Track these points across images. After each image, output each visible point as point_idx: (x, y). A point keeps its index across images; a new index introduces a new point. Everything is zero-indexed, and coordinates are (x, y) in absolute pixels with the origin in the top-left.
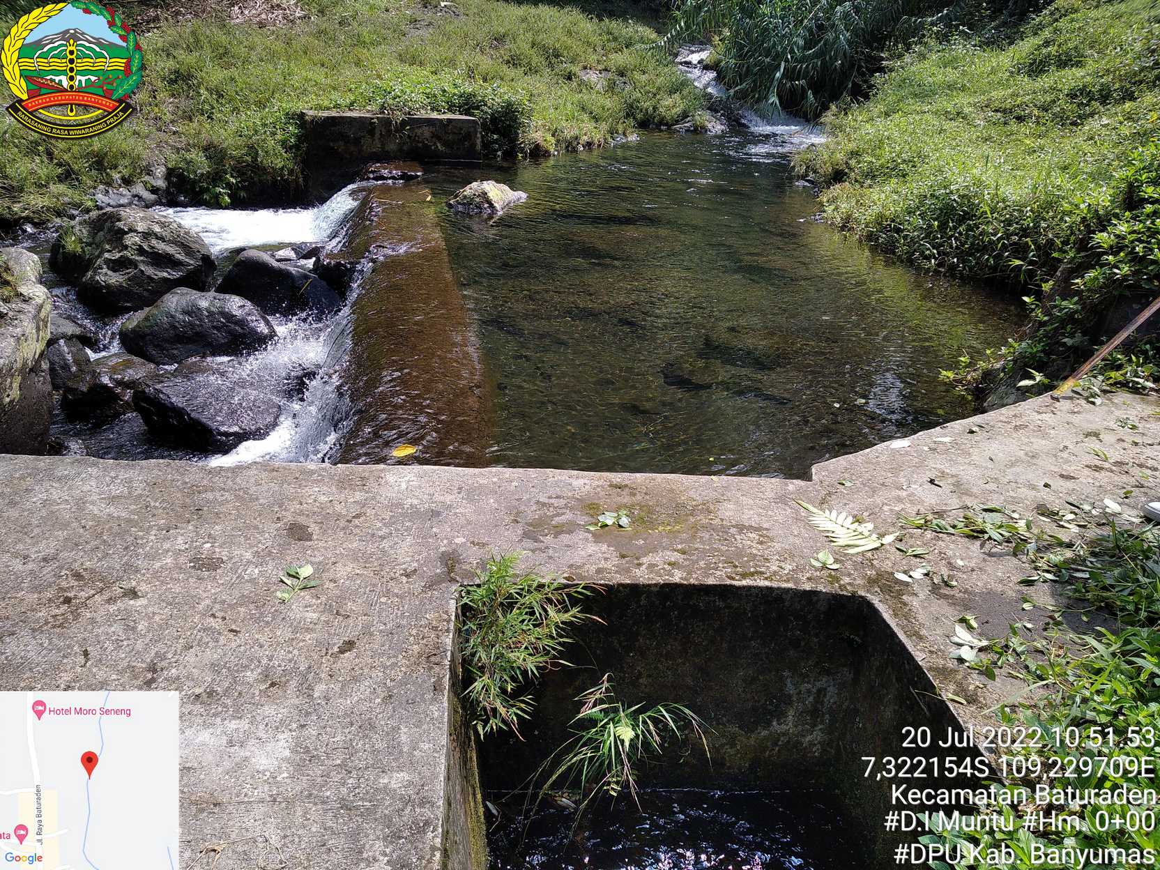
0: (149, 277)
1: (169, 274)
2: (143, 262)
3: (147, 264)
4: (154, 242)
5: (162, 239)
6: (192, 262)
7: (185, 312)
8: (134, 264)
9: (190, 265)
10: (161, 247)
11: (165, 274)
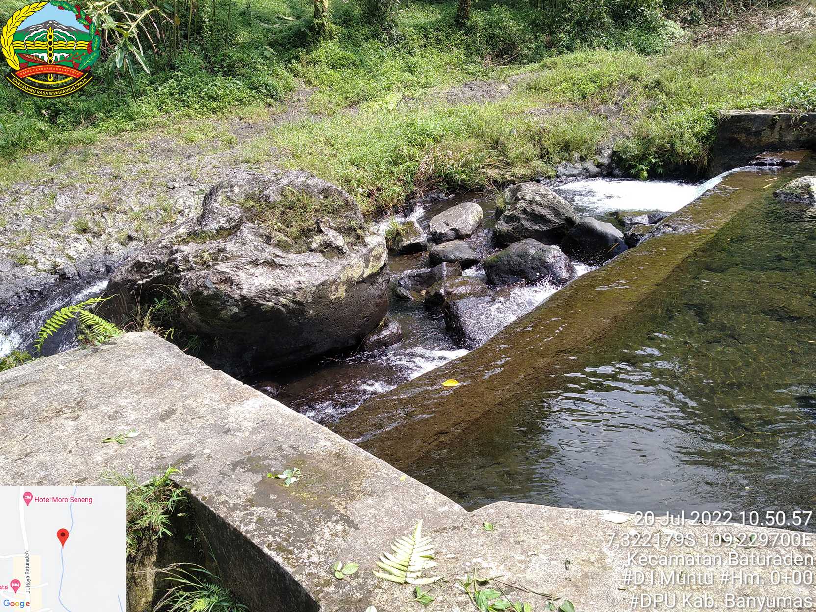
0: (527, 229)
1: (540, 227)
2: (525, 219)
3: (527, 220)
4: (534, 207)
5: (540, 205)
6: (557, 221)
7: (519, 256)
8: (518, 219)
9: (555, 222)
10: (538, 210)
11: (538, 228)
